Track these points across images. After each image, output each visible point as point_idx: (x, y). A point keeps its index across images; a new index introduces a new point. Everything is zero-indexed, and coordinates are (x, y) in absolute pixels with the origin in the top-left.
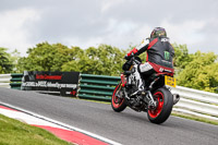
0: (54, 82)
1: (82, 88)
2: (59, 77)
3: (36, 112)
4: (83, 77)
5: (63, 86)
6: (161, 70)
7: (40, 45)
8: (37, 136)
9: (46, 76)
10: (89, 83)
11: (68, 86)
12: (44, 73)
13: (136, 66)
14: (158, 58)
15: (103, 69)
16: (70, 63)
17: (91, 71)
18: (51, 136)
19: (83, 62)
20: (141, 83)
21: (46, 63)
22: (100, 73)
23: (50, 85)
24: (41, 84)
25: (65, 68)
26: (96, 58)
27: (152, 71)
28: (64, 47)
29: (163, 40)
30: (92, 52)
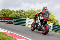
0: (7, 20)
1: (14, 21)
2: (8, 19)
3: (2, 28)
4: (15, 19)
5: (9, 21)
6: (46, 19)
7: (3, 10)
8: (2, 35)
9: (4, 18)
10: (16, 20)
11: (11, 21)
12: (4, 17)
13: (38, 18)
14: (45, 16)
15: (20, 16)
16: (11, 15)
17: (17, 17)
18: (6, 35)
19: (15, 14)
20: (40, 23)
21: (4, 15)
22: (20, 17)
23: (6, 21)
24: (3, 20)
25: (10, 16)
26: (18, 13)
27: (43, 19)
28: (9, 10)
29: (46, 10)
30: (17, 12)
